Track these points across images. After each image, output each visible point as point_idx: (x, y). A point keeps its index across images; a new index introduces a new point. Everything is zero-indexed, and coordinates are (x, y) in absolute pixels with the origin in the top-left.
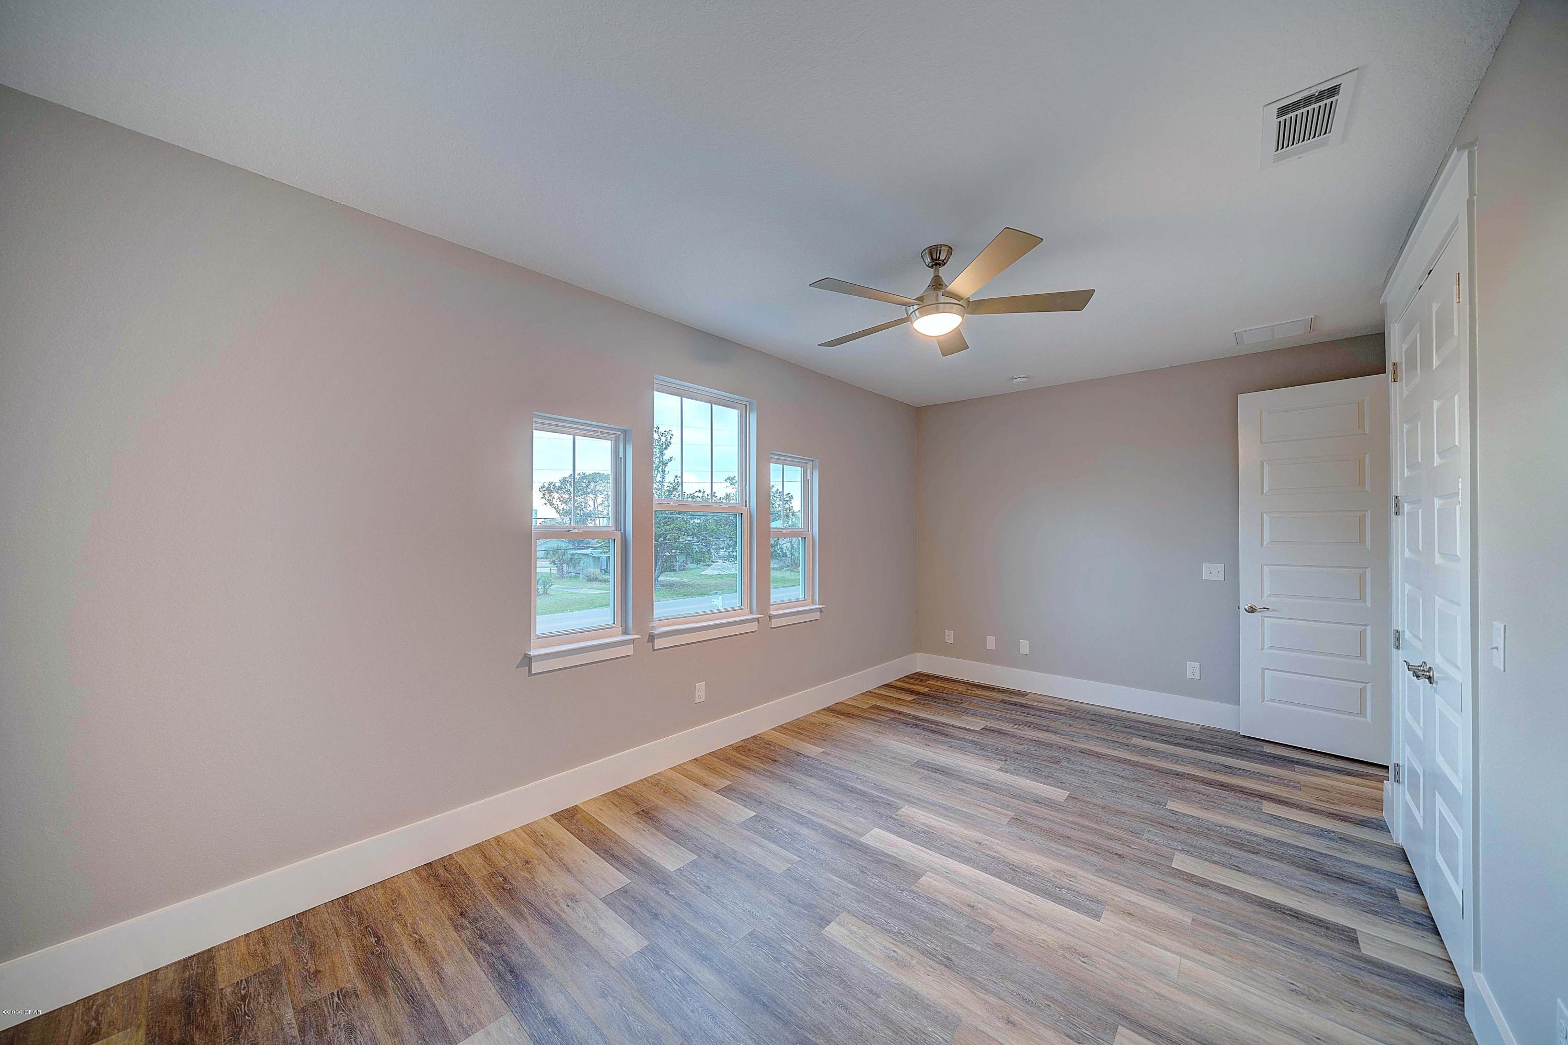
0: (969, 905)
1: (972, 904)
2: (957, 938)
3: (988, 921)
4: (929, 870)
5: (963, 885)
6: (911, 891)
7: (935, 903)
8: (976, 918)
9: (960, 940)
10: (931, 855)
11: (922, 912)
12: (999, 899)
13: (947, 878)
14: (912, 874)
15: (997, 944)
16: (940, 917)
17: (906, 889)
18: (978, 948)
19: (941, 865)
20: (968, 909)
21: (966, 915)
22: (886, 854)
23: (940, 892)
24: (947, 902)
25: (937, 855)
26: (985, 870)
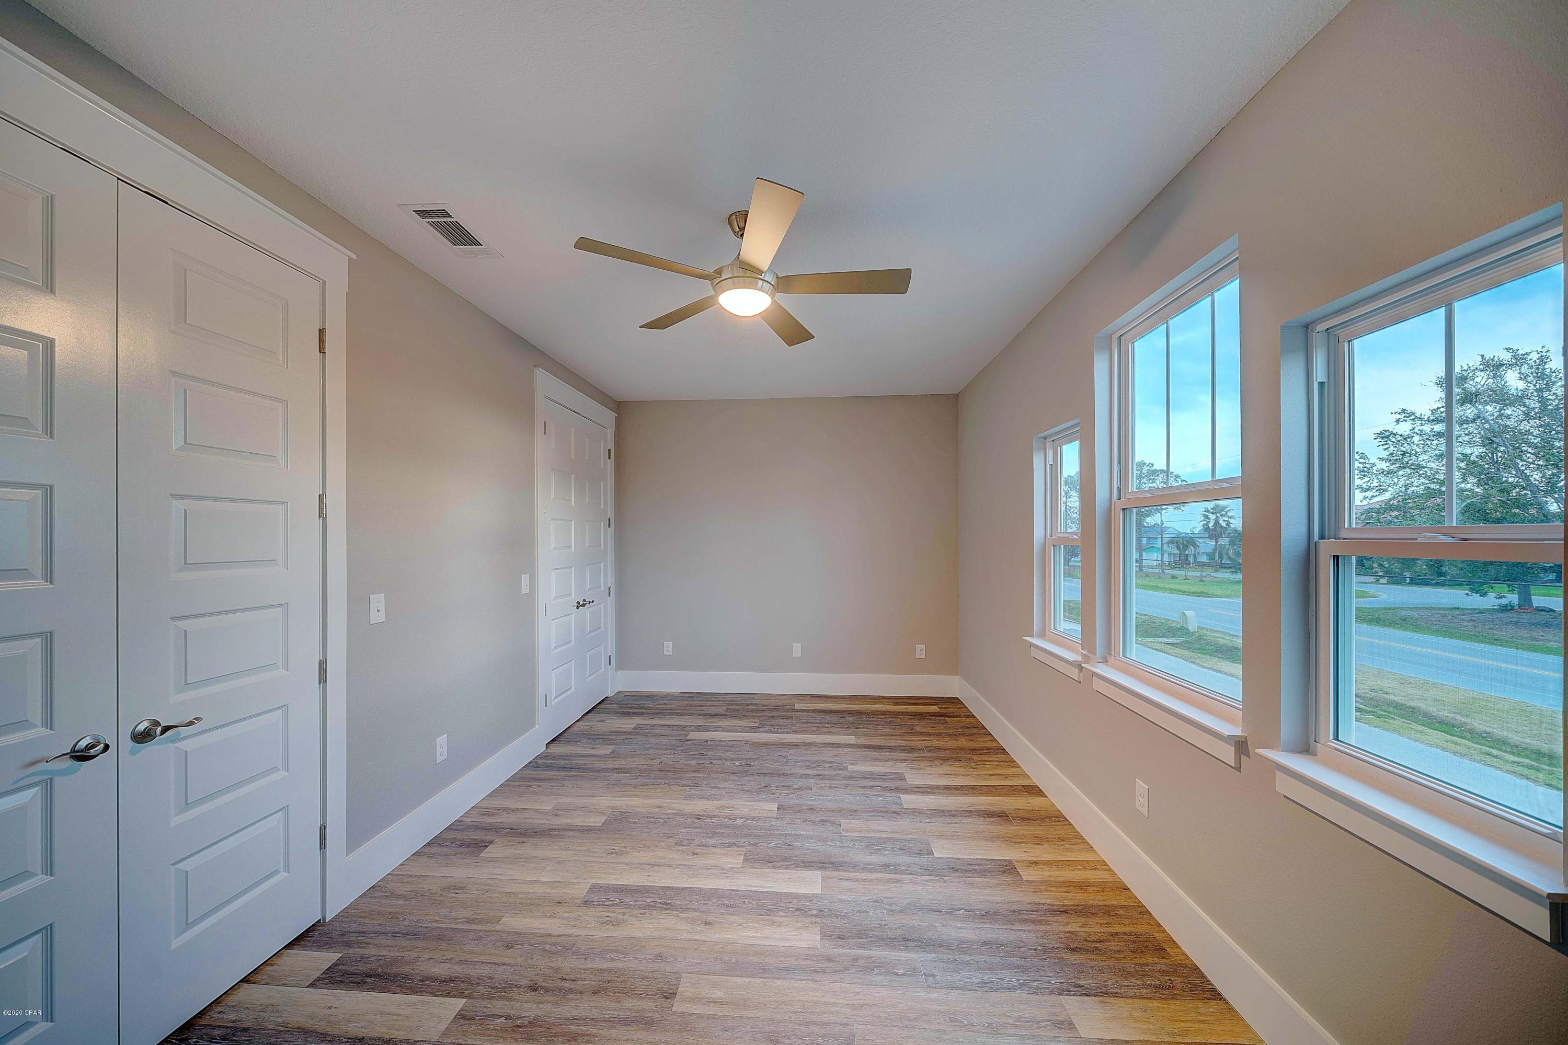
0: (697, 854)
1: (695, 856)
2: (698, 830)
3: (680, 849)
4: (740, 870)
5: (707, 868)
6: (743, 846)
7: (722, 845)
8: (689, 847)
9: (695, 830)
10: (748, 886)
11: (728, 836)
12: (675, 868)
13: (722, 868)
14: (752, 860)
15: (672, 837)
16: (714, 838)
17: (748, 846)
18: (683, 830)
19: (734, 879)
20: (697, 851)
21: (697, 846)
22: (786, 869)
23: (723, 854)
24: (714, 850)
25: (742, 888)
26: (691, 891)
